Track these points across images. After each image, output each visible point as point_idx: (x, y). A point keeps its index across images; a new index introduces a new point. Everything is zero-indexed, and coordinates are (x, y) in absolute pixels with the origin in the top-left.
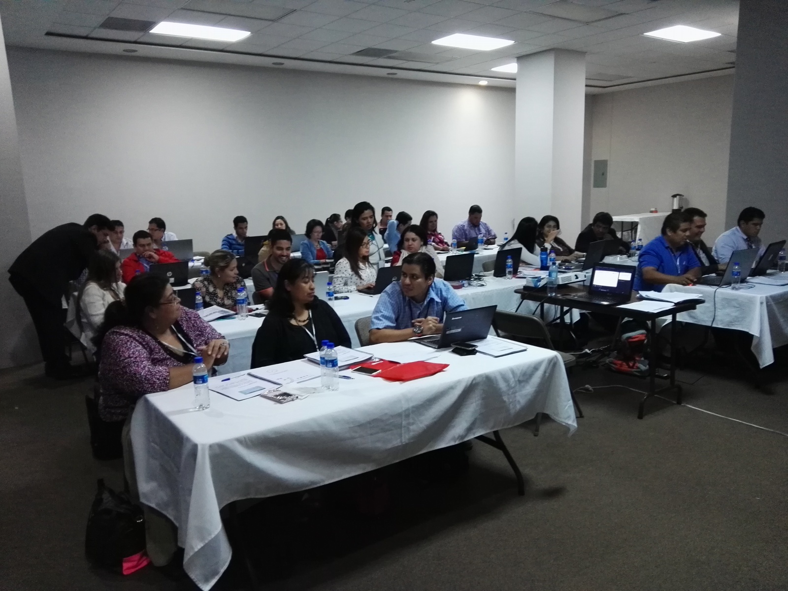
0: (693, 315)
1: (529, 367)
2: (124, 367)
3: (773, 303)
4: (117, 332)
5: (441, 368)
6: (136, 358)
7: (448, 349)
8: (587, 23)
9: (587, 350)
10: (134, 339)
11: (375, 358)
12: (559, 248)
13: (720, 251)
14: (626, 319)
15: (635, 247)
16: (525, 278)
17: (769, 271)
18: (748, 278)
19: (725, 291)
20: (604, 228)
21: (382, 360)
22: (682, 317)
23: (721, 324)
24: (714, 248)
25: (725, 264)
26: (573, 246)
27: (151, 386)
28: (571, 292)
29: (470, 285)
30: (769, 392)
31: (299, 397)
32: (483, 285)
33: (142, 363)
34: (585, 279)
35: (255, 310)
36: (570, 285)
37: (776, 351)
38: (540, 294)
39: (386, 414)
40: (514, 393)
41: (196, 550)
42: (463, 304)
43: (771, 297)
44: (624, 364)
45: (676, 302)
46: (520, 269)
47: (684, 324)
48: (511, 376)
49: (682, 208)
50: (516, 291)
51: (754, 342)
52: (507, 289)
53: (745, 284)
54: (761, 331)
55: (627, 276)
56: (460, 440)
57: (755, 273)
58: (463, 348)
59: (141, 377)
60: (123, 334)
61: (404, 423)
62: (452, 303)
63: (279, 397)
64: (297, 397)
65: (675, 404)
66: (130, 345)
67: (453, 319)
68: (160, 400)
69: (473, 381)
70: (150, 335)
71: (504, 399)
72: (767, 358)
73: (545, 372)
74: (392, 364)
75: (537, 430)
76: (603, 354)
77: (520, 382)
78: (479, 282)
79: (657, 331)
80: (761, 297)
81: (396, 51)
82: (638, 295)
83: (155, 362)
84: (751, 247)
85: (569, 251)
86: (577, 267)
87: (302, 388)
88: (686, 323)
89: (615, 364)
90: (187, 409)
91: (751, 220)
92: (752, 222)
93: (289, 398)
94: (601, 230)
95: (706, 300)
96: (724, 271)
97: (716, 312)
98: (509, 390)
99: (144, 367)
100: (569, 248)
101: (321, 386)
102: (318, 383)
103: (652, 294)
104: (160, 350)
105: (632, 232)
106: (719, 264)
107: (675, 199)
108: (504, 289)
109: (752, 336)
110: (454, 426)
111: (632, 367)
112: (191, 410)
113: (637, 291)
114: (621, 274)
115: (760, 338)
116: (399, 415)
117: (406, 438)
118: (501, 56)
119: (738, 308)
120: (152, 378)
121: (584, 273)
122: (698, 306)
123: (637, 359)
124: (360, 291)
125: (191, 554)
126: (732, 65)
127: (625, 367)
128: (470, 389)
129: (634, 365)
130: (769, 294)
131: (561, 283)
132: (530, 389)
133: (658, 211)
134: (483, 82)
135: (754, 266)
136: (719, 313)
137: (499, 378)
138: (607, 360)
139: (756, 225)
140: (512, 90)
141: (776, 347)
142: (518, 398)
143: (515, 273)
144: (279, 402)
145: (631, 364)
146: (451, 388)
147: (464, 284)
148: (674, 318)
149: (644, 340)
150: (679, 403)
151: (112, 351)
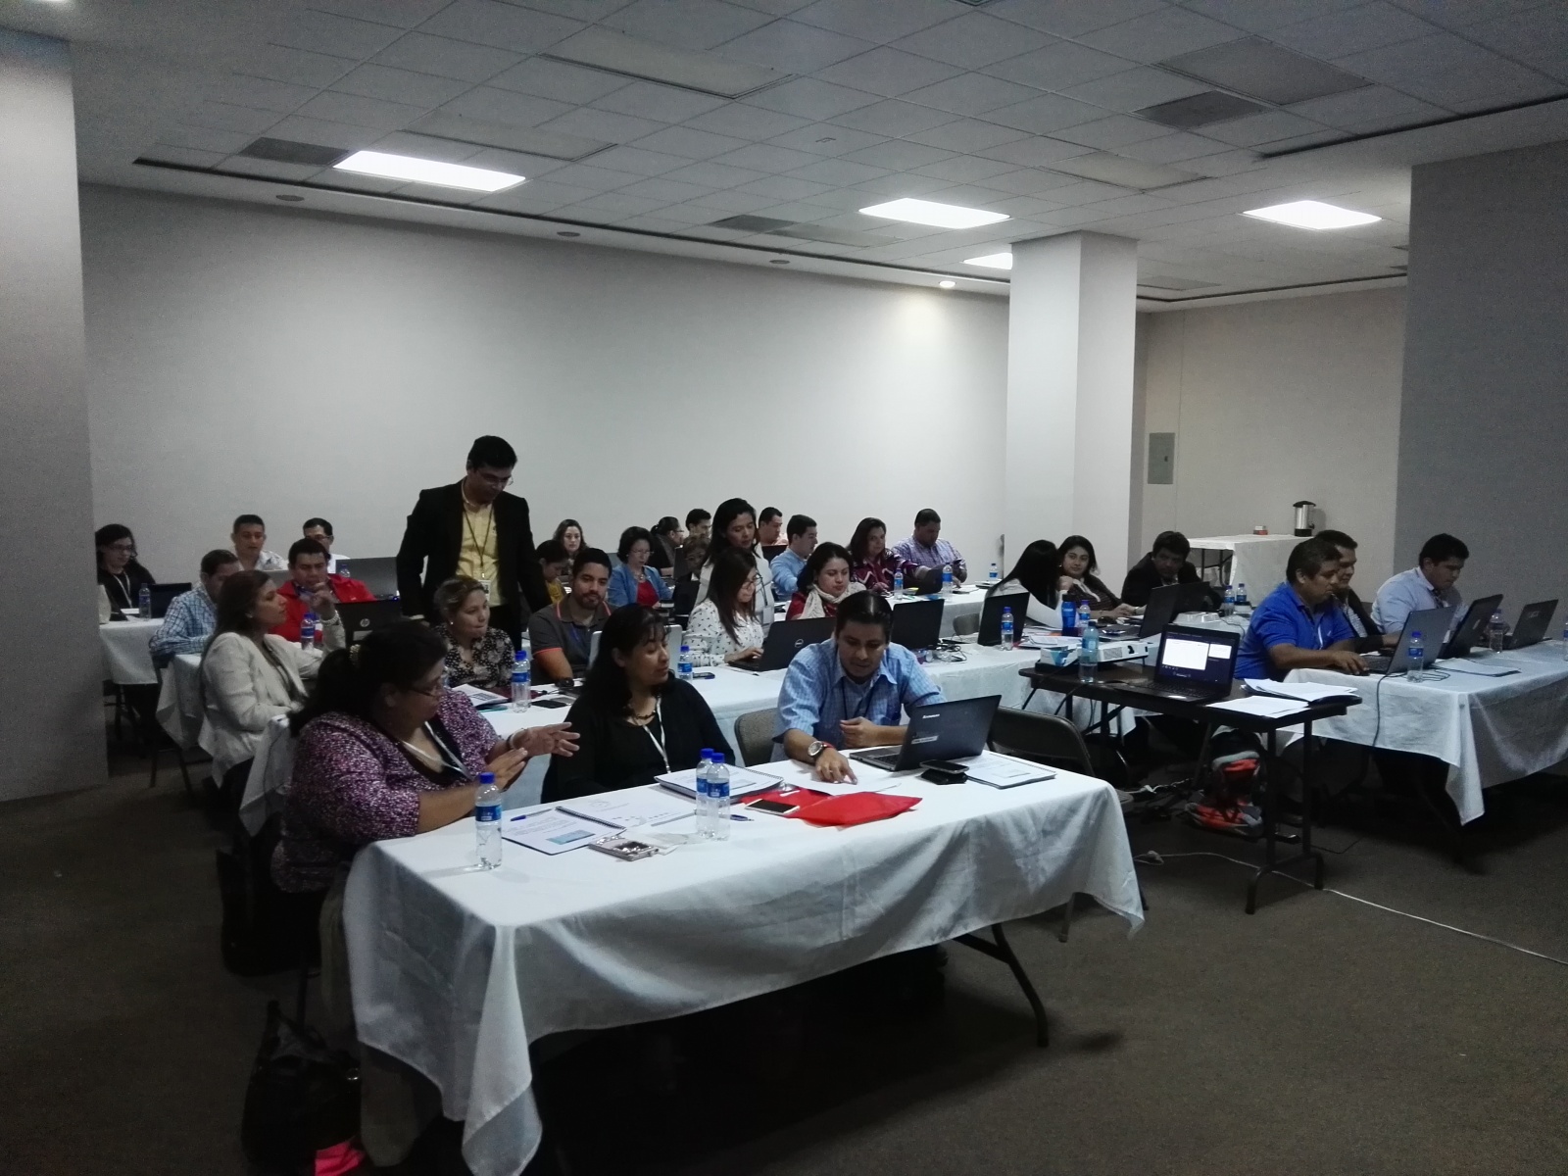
0: (1340, 724)
1: (1061, 807)
2: (339, 790)
3: (1481, 707)
4: (327, 725)
5: (906, 804)
6: (361, 773)
7: (915, 773)
8: (1143, 191)
9: (1148, 788)
10: (358, 738)
11: (786, 785)
12: (1094, 595)
13: (1387, 609)
14: (1222, 729)
15: (1233, 598)
16: (1039, 649)
17: (1473, 650)
18: (1437, 661)
19: (1397, 683)
20: (1174, 559)
21: (797, 788)
22: (1322, 728)
23: (1392, 742)
24: (1374, 605)
25: (1394, 634)
26: (1118, 593)
27: (386, 827)
28: (1123, 678)
29: (935, 657)
30: (1476, 870)
31: (660, 850)
32: (959, 660)
33: (370, 784)
34: (1147, 654)
35: (540, 695)
36: (1118, 664)
37: (1486, 793)
38: (1068, 680)
39: (816, 883)
40: (1036, 853)
41: (488, 1118)
42: (936, 690)
43: (1478, 695)
44: (1218, 813)
45: (1311, 700)
46: (1026, 632)
47: (1324, 743)
48: (1030, 822)
49: (1313, 527)
50: (1023, 673)
51: (1451, 777)
52: (1004, 667)
53: (1429, 672)
54: (1462, 759)
55: (1223, 652)
56: (941, 937)
57: (1449, 652)
58: (942, 770)
59: (369, 808)
60: (338, 729)
61: (846, 900)
62: (918, 688)
63: (625, 849)
64: (657, 850)
65: (1311, 888)
66: (350, 749)
67: (925, 717)
68: (407, 852)
69: (964, 827)
70: (384, 733)
71: (1019, 865)
72: (1473, 807)
73: (1088, 817)
74: (816, 797)
75: (1065, 931)
76: (1180, 795)
77: (1045, 833)
78: (953, 654)
79: (1278, 754)
80: (1460, 695)
81: (792, 223)
82: (1243, 686)
83: (393, 782)
84: (1442, 605)
85: (1111, 602)
86: (1129, 632)
87: (661, 835)
88: (1330, 740)
89: (1201, 814)
90: (460, 868)
91: (1444, 558)
92: (1446, 563)
93: (644, 852)
94: (1169, 563)
95: (1364, 698)
96: (1395, 647)
97: (1381, 721)
98: (1026, 847)
99: (376, 791)
100: (1111, 596)
101: (696, 831)
102: (689, 826)
103: (1268, 684)
104: (401, 760)
105: (1220, 569)
106: (1384, 634)
107: (1300, 510)
108: (998, 668)
109: (1445, 766)
110: (930, 911)
111: (1232, 820)
112: (467, 869)
113: (1241, 678)
114: (1214, 646)
115: (1460, 770)
116: (839, 886)
117: (849, 927)
118: (984, 239)
119: (1420, 714)
120: (389, 813)
121: (1144, 642)
122: (1349, 708)
123: (1241, 804)
124: (732, 664)
125: (479, 1125)
126: (1402, 272)
127: (1219, 820)
128: (957, 843)
129: (1235, 816)
130: (1474, 691)
131: (1103, 660)
132: (1062, 846)
133: (1269, 532)
134: (948, 284)
135: (1446, 639)
136: (1387, 722)
137: (1010, 826)
138: (1187, 806)
139: (1452, 568)
140: (1003, 300)
141: (1488, 785)
142: (1042, 863)
143: (1017, 638)
144: (626, 857)
145: (1230, 815)
146: (927, 840)
147: (925, 657)
148: (1308, 729)
149: (1253, 770)
150: (1319, 887)
151: (317, 759)
